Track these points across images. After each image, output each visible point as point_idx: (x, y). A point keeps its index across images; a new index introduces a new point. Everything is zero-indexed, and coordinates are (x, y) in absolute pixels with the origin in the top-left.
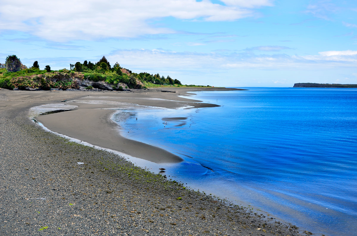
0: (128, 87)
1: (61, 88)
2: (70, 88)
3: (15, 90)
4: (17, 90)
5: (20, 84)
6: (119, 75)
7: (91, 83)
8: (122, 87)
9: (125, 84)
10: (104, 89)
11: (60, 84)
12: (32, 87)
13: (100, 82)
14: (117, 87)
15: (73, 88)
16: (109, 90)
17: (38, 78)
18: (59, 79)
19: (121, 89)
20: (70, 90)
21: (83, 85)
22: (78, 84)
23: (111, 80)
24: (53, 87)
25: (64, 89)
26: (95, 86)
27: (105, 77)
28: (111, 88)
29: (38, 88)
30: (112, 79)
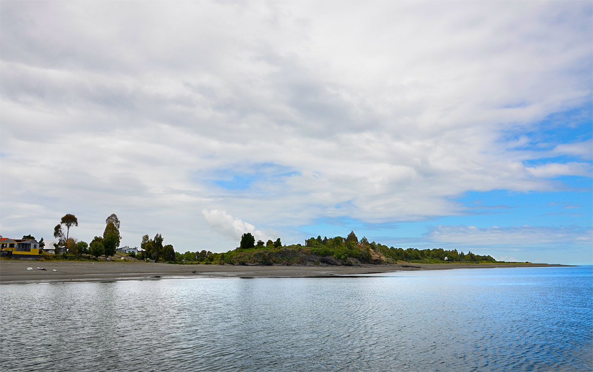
0: (358, 262)
1: (285, 264)
2: (295, 264)
3: (236, 265)
4: (238, 265)
5: (241, 260)
6: (349, 249)
7: (318, 258)
8: (352, 261)
9: (355, 259)
10: (332, 265)
11: (284, 259)
12: (251, 263)
13: (328, 257)
14: (345, 261)
15: (299, 263)
16: (337, 265)
17: (260, 254)
18: (285, 254)
19: (350, 265)
20: (295, 266)
21: (310, 261)
22: (305, 259)
23: (338, 255)
24: (275, 262)
25: (288, 265)
26: (324, 261)
27: (333, 252)
28: (340, 264)
29: (257, 263)
30: (340, 254)
